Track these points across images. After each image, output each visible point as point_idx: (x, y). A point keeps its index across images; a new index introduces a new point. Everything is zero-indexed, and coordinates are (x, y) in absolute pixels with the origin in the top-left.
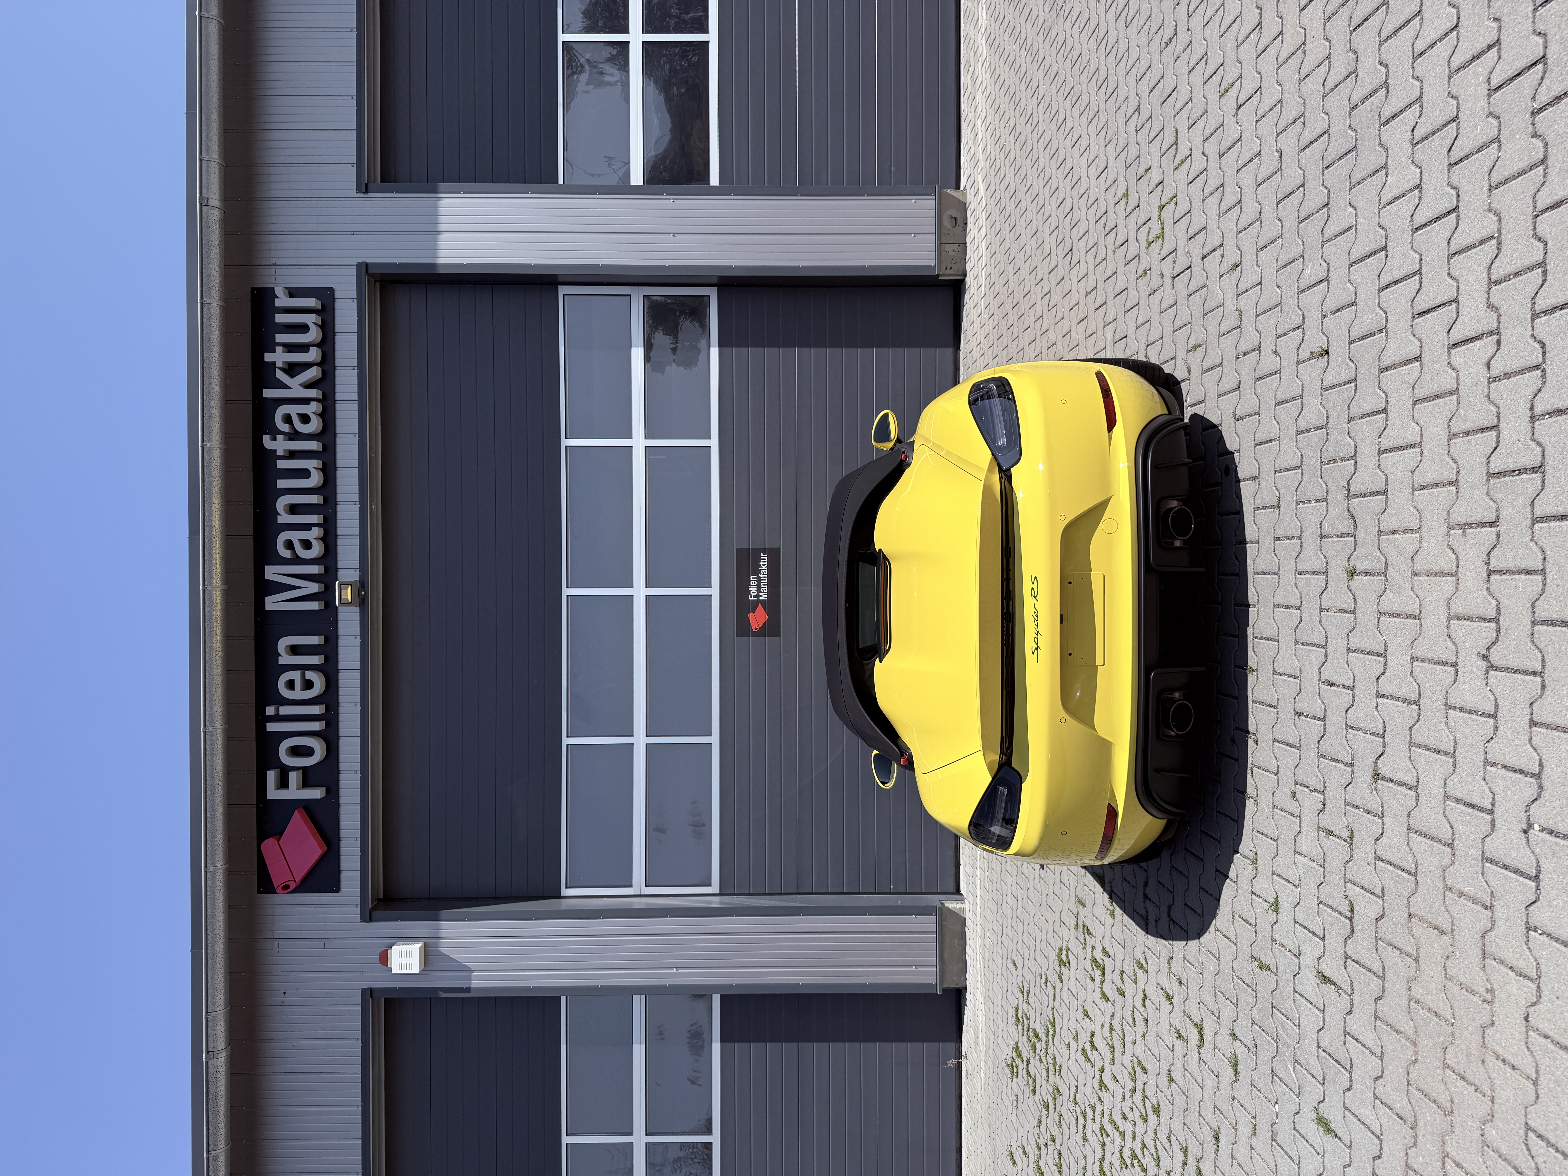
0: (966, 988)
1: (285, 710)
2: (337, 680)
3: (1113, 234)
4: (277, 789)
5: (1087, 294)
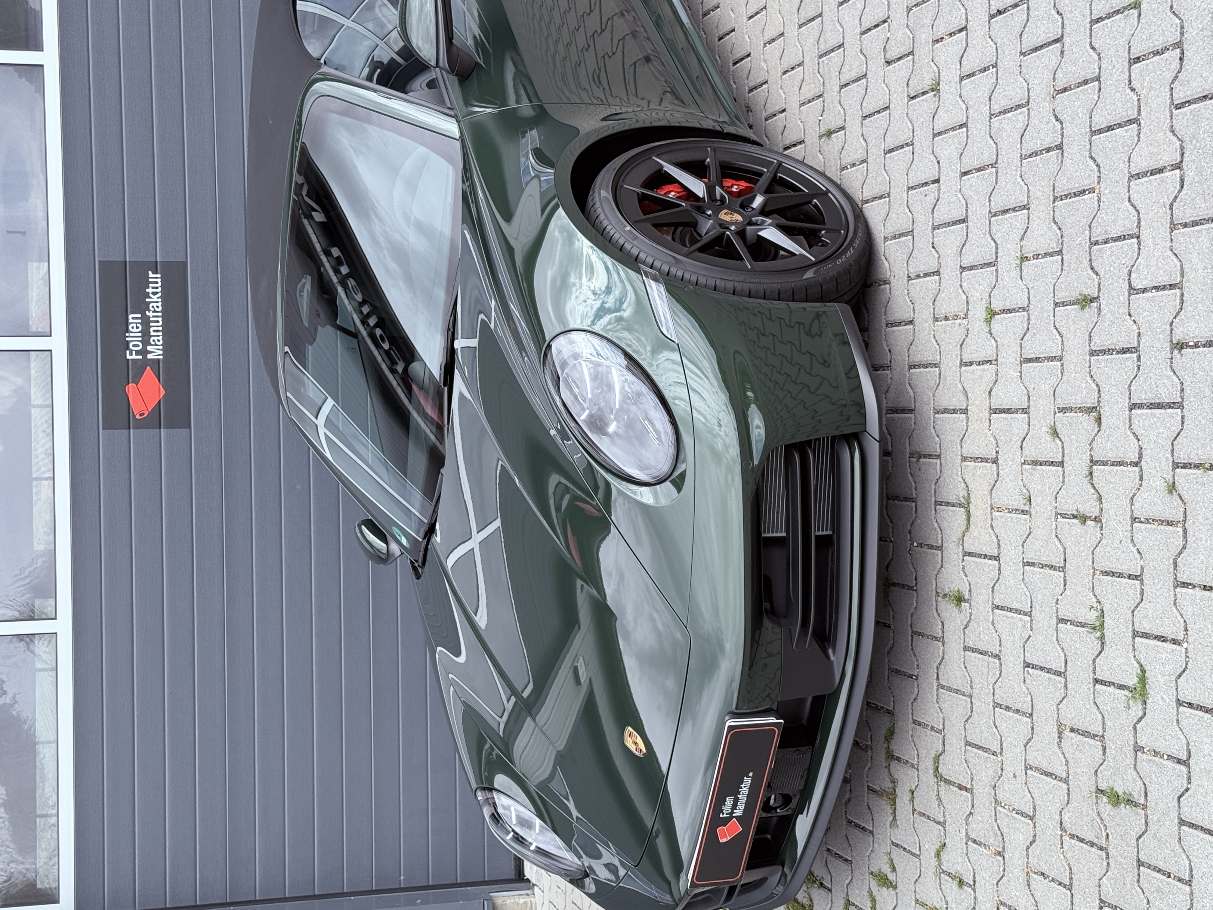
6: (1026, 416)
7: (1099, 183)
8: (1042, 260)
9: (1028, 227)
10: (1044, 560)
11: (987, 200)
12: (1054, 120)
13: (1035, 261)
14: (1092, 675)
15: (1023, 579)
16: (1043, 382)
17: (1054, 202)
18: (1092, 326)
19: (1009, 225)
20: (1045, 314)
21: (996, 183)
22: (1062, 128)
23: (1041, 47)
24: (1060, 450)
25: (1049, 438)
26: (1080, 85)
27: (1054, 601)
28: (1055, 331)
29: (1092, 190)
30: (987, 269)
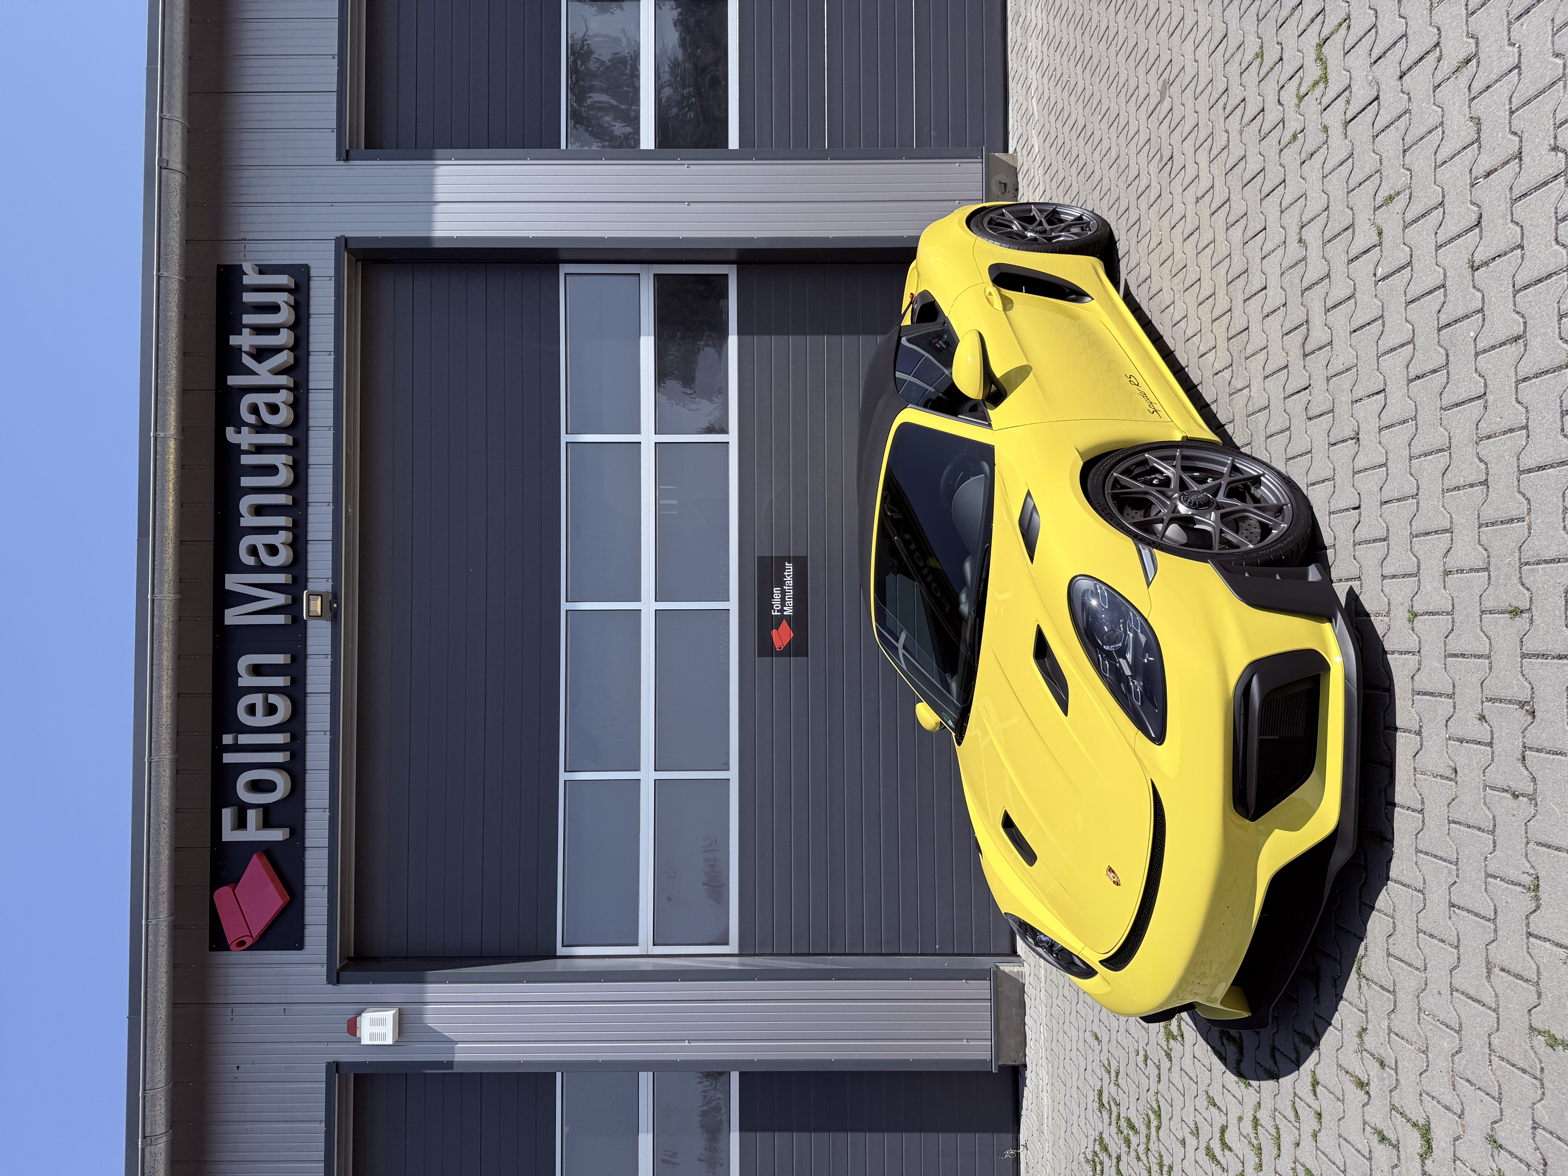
0: (1025, 1066)
1: (245, 739)
2: (305, 705)
3: (1239, 111)
4: (233, 829)
5: (1198, 200)
6: (1451, 700)
7: (1529, 513)
8: (1468, 575)
9: (1451, 548)
10: (1471, 822)
11: (1408, 524)
12: (1478, 462)
13: (1459, 575)
14: (1525, 928)
15: (1449, 834)
16: (1469, 675)
17: (1479, 527)
18: (1524, 633)
19: (1431, 545)
20: (1471, 620)
21: (1418, 511)
22: (1487, 468)
23: (1463, 403)
24: (1489, 733)
25: (1477, 722)
26: (1505, 433)
27: (1483, 858)
28: (1481, 634)
29: (1521, 520)
30: (1409, 579)
